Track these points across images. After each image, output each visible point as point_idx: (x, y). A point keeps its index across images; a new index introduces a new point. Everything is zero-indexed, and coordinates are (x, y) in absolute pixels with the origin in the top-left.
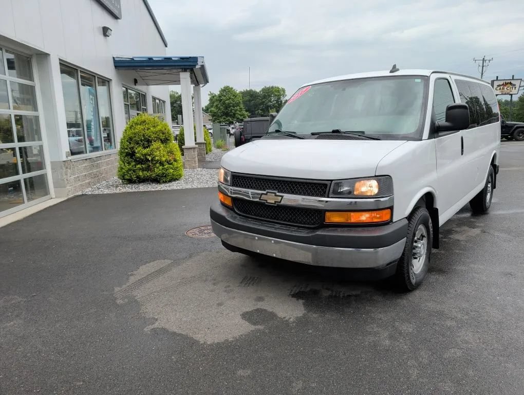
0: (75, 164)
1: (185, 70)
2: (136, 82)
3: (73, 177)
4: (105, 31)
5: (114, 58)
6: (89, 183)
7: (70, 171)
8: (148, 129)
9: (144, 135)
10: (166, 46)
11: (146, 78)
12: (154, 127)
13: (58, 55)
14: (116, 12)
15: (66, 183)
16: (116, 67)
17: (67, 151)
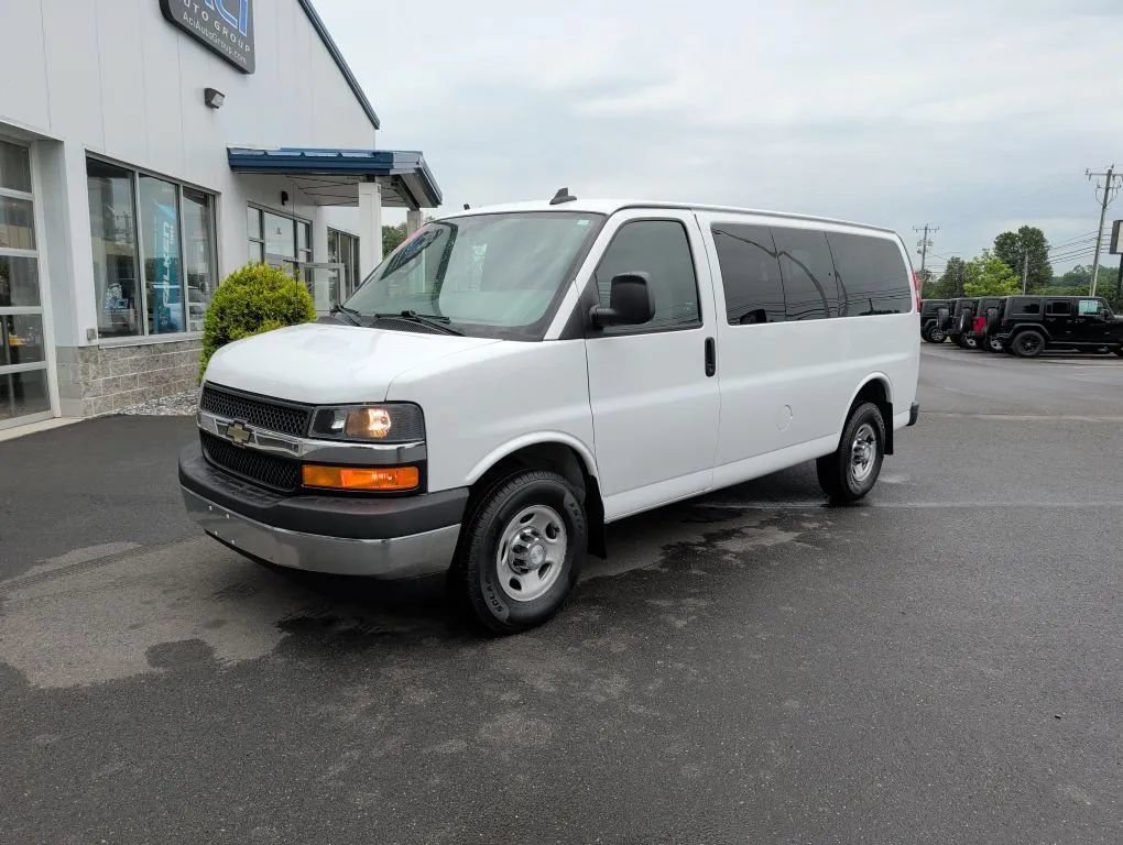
0: (111, 353)
1: (370, 179)
2: (284, 197)
3: (101, 379)
4: (210, 97)
5: (228, 150)
6: (142, 393)
7: (94, 367)
8: (259, 293)
9: (248, 305)
10: (377, 128)
11: (314, 191)
12: (273, 289)
13: (83, 145)
14: (241, 60)
15: (83, 389)
16: (233, 167)
17: (90, 327)
